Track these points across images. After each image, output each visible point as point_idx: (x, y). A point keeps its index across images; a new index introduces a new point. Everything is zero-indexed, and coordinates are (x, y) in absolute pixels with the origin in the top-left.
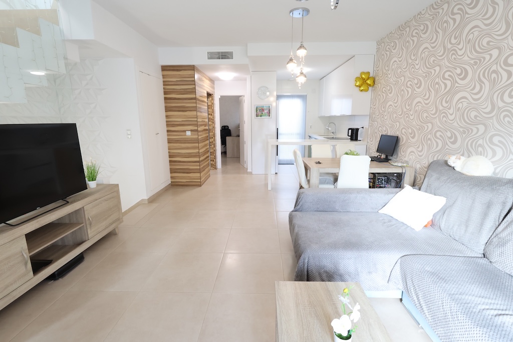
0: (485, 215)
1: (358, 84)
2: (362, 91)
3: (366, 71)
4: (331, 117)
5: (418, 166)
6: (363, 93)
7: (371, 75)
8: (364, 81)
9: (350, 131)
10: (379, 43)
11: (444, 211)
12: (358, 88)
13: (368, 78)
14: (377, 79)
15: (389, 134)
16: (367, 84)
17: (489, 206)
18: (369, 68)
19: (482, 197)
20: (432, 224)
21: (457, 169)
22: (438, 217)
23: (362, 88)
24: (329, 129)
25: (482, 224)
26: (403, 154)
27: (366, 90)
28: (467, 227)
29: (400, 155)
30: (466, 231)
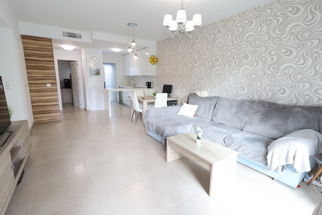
0: (210, 108)
1: (150, 61)
3: (153, 55)
5: (182, 97)
6: (153, 65)
7: (156, 57)
8: (153, 60)
10: (158, 43)
11: (198, 110)
12: (151, 63)
13: (155, 59)
14: (158, 59)
15: (167, 84)
16: (154, 61)
17: (210, 105)
18: (155, 54)
19: (208, 103)
20: (195, 115)
21: (199, 95)
22: (196, 112)
24: (132, 82)
25: (210, 111)
26: (175, 92)
28: (206, 113)
29: (173, 93)
30: (206, 114)
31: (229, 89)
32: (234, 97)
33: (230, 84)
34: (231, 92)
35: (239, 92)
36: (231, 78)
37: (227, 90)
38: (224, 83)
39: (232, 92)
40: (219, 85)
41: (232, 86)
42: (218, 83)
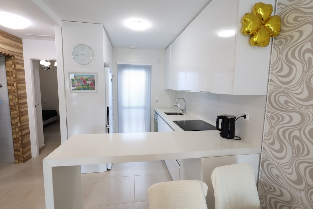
2: (256, 44)
4: (177, 92)
9: (221, 120)
23: (255, 39)
27: (264, 44)
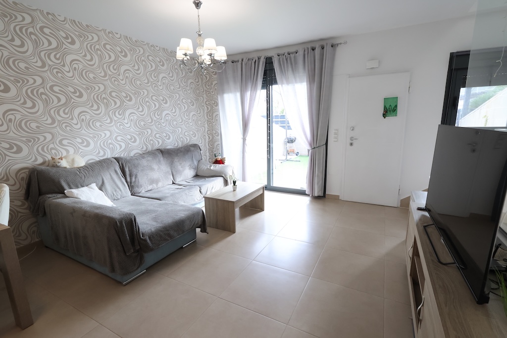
31: (114, 143)
32: (124, 154)
33: (115, 136)
34: (118, 147)
35: (130, 146)
36: (114, 126)
37: (111, 146)
38: (103, 135)
39: (121, 147)
40: (95, 139)
41: (119, 138)
42: (91, 135)
